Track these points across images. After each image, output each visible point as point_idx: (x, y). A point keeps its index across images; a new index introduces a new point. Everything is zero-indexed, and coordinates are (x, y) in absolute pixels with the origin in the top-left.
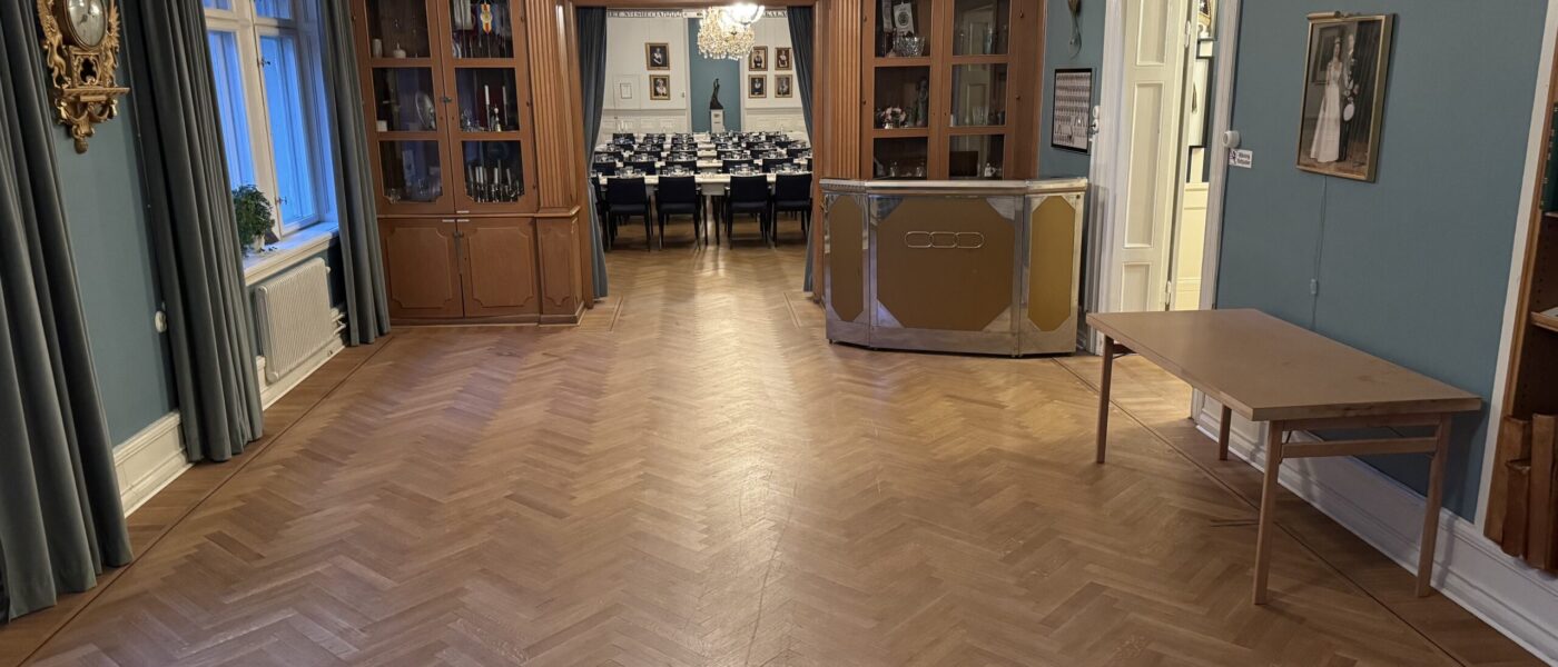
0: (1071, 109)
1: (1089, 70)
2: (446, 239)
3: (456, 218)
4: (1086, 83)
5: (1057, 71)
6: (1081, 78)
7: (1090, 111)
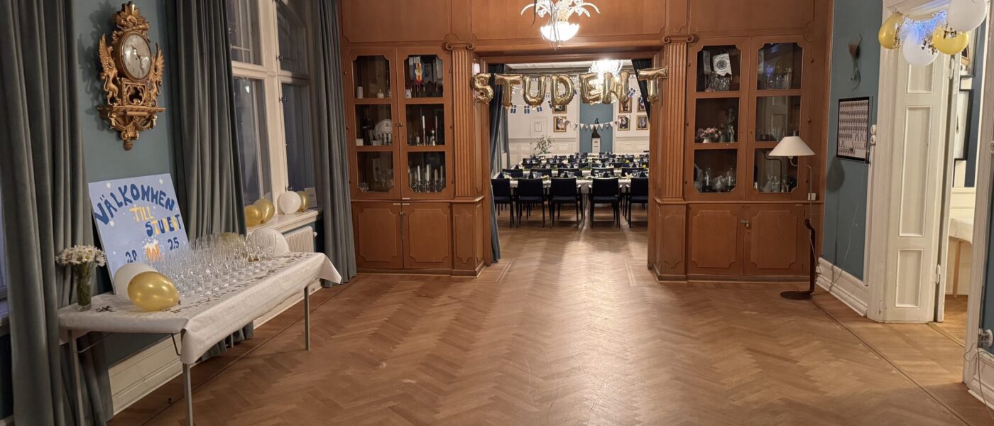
0: (851, 129)
1: (867, 98)
2: (394, 216)
3: (402, 203)
4: (865, 108)
5: (840, 100)
6: (861, 104)
7: (868, 130)
